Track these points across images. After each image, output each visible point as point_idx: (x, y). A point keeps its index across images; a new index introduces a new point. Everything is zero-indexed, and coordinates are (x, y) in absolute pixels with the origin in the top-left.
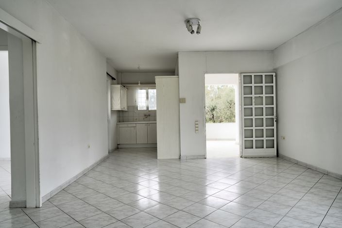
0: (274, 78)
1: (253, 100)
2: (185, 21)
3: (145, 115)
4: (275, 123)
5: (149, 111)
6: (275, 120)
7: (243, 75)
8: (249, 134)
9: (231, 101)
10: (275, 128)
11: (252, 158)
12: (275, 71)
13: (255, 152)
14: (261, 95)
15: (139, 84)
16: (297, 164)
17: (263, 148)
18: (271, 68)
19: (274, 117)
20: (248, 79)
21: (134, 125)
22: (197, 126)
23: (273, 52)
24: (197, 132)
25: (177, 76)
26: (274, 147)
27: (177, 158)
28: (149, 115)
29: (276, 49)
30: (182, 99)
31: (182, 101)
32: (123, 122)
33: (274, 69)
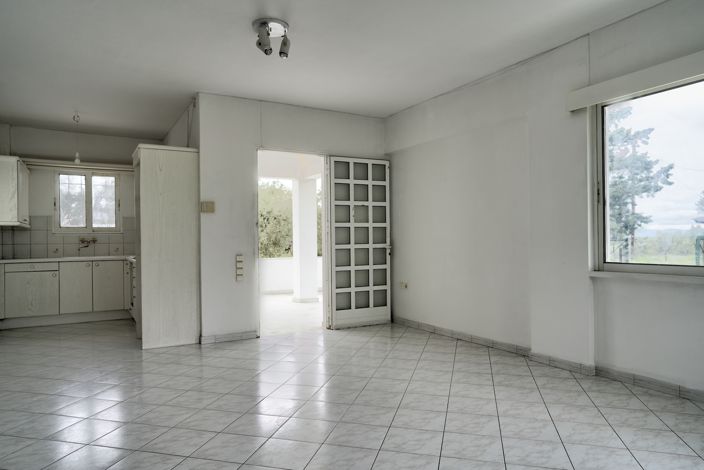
0: (387, 171)
1: (352, 213)
2: (254, 23)
3: (83, 241)
4: (388, 257)
5: (94, 230)
6: (388, 251)
7: (333, 159)
8: (343, 280)
9: (269, 213)
10: (387, 266)
11: (349, 328)
12: (389, 157)
13: (355, 315)
14: (365, 203)
15: (77, 161)
16: (434, 333)
17: (368, 306)
18: (381, 152)
19: (387, 245)
20: (342, 169)
21: (55, 266)
22: (239, 265)
23: (385, 120)
24: (239, 278)
25: (195, 150)
26: (386, 305)
27: (194, 342)
28: (94, 241)
29: (391, 116)
30: (207, 203)
31: (205, 207)
32: (14, 258)
33: (386, 155)
